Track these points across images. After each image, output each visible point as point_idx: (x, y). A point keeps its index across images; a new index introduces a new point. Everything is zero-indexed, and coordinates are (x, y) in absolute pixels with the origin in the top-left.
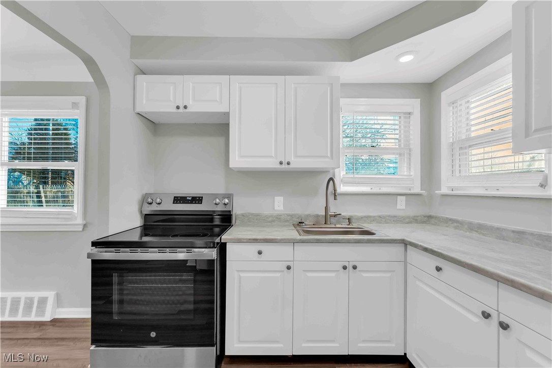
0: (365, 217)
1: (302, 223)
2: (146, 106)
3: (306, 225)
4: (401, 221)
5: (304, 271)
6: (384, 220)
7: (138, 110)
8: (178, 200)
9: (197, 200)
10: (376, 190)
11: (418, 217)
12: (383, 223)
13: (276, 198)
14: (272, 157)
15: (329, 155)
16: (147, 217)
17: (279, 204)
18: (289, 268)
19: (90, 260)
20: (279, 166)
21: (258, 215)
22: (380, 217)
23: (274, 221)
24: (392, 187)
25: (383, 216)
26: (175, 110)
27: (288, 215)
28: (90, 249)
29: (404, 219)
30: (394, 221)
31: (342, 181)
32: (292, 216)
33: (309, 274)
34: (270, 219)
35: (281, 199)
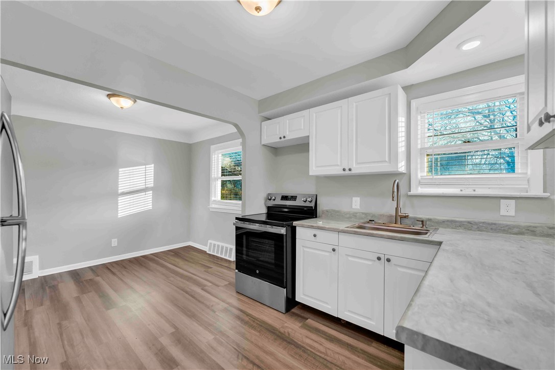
0: (448, 221)
1: (372, 221)
2: (267, 140)
3: (375, 223)
4: (504, 230)
5: (346, 255)
6: (476, 227)
7: (263, 143)
8: (285, 198)
9: (294, 198)
10: (468, 192)
11: (536, 227)
12: (475, 231)
13: (354, 199)
14: (338, 165)
15: (387, 160)
16: (269, 208)
17: (356, 204)
18: (334, 250)
19: (235, 226)
20: (343, 172)
21: (338, 212)
22: (469, 222)
23: (351, 218)
24: (489, 188)
25: (475, 222)
26: (279, 140)
27: (363, 213)
28: (235, 221)
29: (510, 228)
30: (492, 229)
31: (420, 182)
32: (366, 214)
33: (350, 258)
34: (348, 216)
35: (358, 199)
